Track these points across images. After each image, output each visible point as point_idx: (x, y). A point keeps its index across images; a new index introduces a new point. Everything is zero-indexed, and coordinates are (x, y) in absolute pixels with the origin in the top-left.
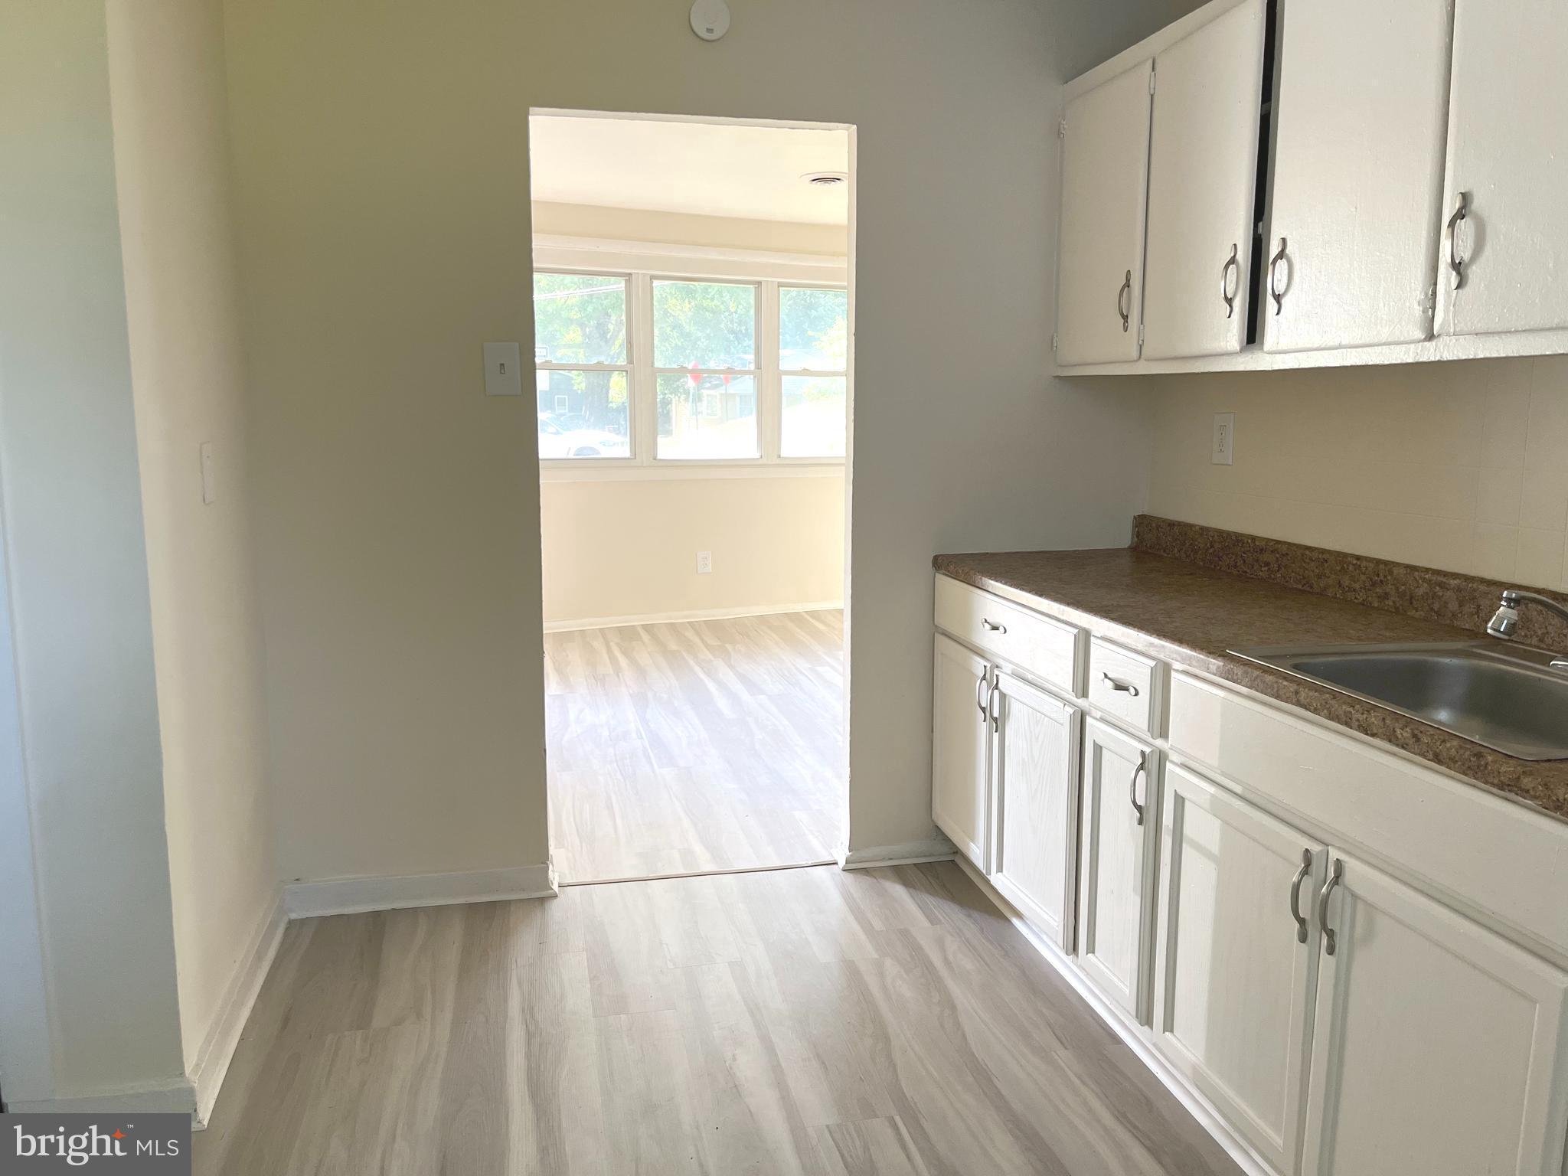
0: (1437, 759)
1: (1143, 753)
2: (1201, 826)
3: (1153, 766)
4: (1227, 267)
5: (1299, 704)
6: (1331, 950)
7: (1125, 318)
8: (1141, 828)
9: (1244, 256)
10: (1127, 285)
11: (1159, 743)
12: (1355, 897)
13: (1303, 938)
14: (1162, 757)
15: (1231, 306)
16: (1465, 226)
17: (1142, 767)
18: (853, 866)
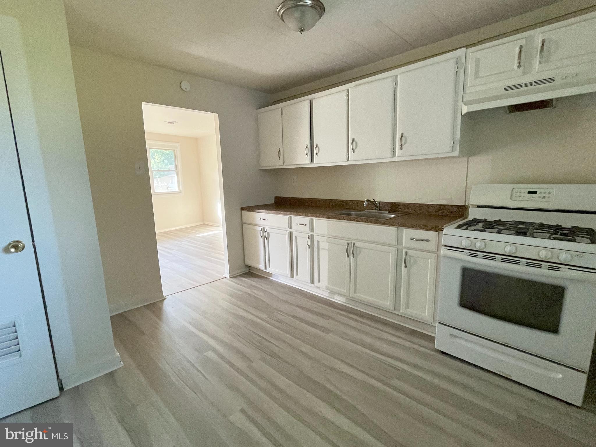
0: (371, 223)
1: (309, 236)
2: (324, 245)
3: (310, 237)
4: (306, 148)
5: (344, 220)
6: (354, 257)
7: (279, 157)
8: (309, 249)
9: (309, 146)
10: (279, 151)
11: (312, 233)
12: (357, 247)
13: (348, 256)
14: (313, 236)
15: (307, 155)
16: (354, 143)
17: (308, 238)
18: (231, 277)
